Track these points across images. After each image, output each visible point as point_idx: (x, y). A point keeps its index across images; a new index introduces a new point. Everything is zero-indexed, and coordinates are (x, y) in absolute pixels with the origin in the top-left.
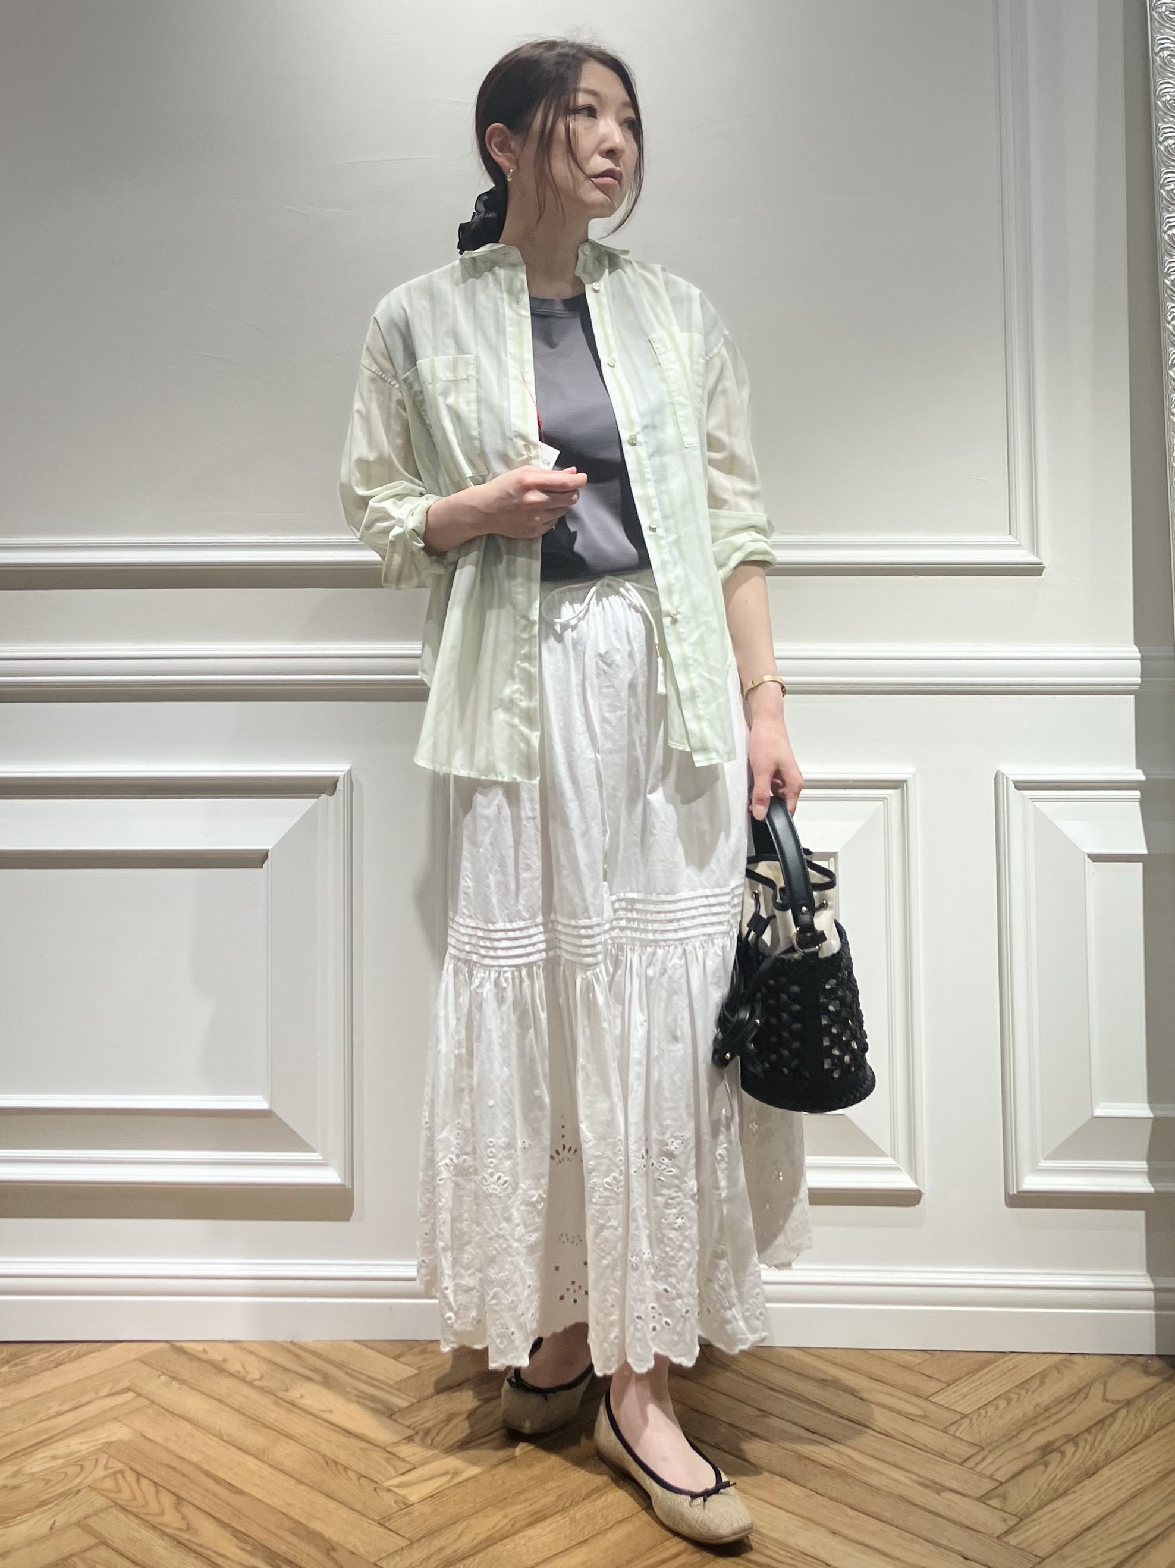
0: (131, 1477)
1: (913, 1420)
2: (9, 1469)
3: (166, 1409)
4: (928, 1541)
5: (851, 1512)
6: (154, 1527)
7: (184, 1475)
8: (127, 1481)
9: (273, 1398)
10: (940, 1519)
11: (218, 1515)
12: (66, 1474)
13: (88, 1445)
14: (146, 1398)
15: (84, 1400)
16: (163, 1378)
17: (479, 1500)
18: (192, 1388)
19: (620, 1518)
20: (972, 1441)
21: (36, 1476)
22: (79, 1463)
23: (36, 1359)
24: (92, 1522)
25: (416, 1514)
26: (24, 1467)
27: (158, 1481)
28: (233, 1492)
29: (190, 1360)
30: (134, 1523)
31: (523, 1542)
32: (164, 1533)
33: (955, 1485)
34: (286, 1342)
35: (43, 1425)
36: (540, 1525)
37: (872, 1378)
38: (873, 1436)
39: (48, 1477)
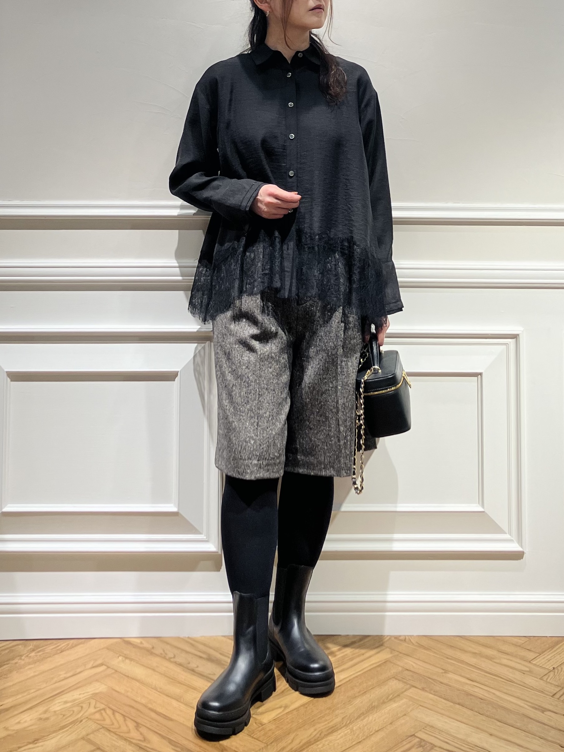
0: (109, 712)
1: (524, 673)
2: (41, 709)
3: (124, 675)
4: (541, 738)
5: (499, 723)
6: (125, 740)
7: (138, 710)
8: (107, 714)
9: (182, 667)
10: (546, 727)
11: (159, 732)
12: (73, 711)
13: (83, 695)
14: (113, 669)
15: (78, 670)
16: (120, 658)
17: (300, 721)
18: (137, 663)
19: (377, 730)
20: (557, 684)
21: (57, 712)
22: (80, 705)
23: (50, 648)
24: (91, 737)
25: (268, 729)
26: (50, 707)
27: (124, 714)
28: (167, 719)
29: (134, 647)
30: (115, 737)
31: (327, 743)
32: (131, 743)
33: (551, 708)
34: (186, 637)
35: (57, 685)
36: (335, 734)
37: (501, 652)
38: (505, 682)
39: (63, 713)
